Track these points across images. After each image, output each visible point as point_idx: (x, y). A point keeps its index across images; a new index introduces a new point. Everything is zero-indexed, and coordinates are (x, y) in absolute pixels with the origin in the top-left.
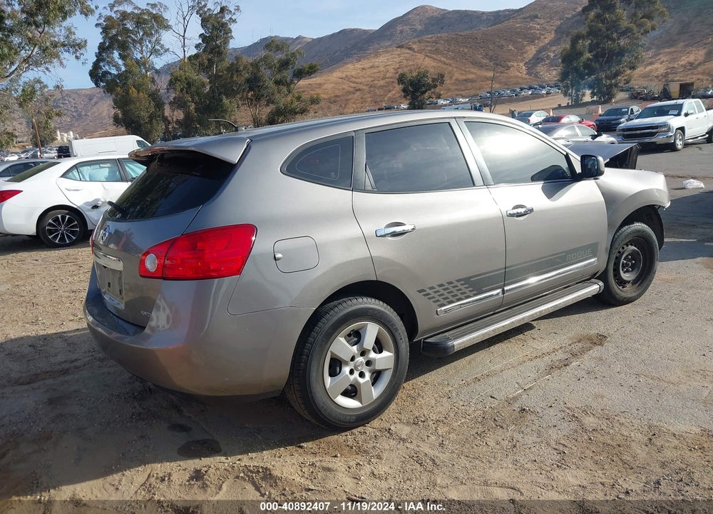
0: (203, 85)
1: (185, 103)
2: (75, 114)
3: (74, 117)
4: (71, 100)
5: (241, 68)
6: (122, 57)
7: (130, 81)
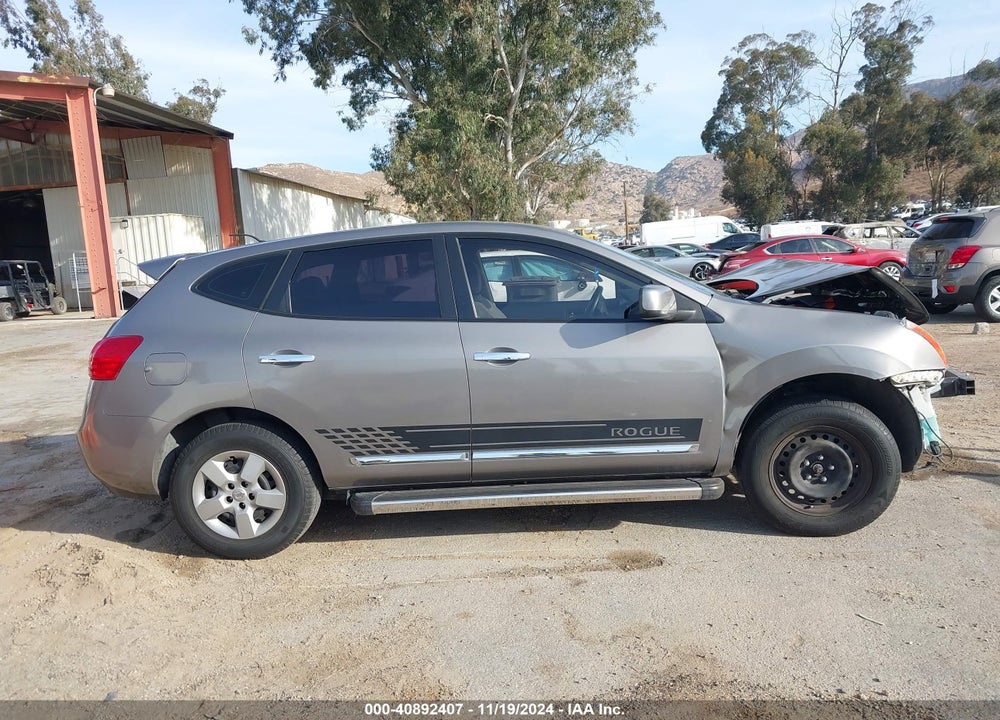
0: (856, 140)
1: (822, 168)
2: (702, 186)
3: (701, 190)
4: (701, 168)
5: (919, 111)
6: (746, 111)
7: (749, 142)
